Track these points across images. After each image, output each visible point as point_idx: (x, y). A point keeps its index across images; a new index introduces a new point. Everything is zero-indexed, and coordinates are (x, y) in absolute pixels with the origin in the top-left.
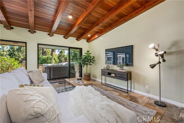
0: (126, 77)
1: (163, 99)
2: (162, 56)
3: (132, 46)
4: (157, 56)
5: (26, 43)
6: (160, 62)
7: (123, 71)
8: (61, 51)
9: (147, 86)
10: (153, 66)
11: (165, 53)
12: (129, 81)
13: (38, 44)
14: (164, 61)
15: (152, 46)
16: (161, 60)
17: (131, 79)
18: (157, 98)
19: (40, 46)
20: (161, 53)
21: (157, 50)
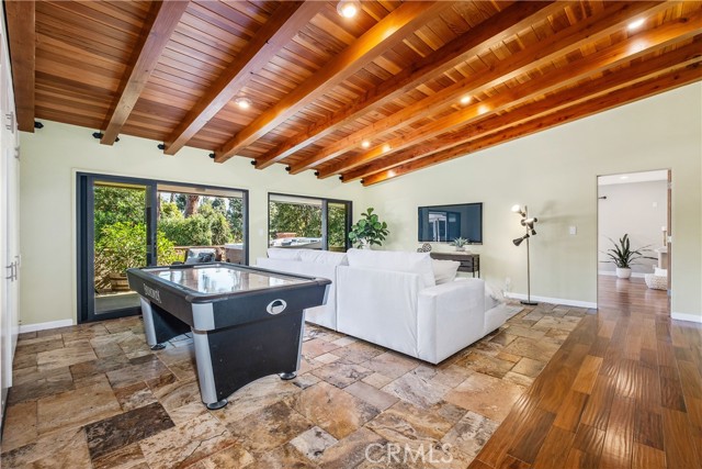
0: (470, 264)
1: (534, 299)
2: (531, 226)
3: (481, 204)
4: (524, 224)
5: (246, 192)
6: (528, 236)
7: (465, 253)
8: (216, 201)
9: (508, 280)
10: (518, 242)
11: (536, 220)
12: (476, 273)
13: (269, 193)
14: (534, 233)
15: (516, 208)
16: (530, 232)
17: (478, 269)
18: (524, 297)
19: (272, 198)
20: (530, 220)
21: (524, 215)
